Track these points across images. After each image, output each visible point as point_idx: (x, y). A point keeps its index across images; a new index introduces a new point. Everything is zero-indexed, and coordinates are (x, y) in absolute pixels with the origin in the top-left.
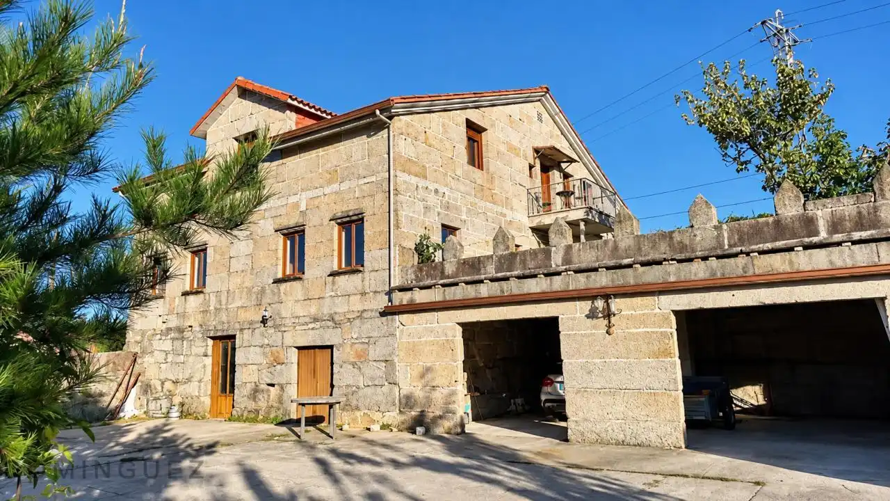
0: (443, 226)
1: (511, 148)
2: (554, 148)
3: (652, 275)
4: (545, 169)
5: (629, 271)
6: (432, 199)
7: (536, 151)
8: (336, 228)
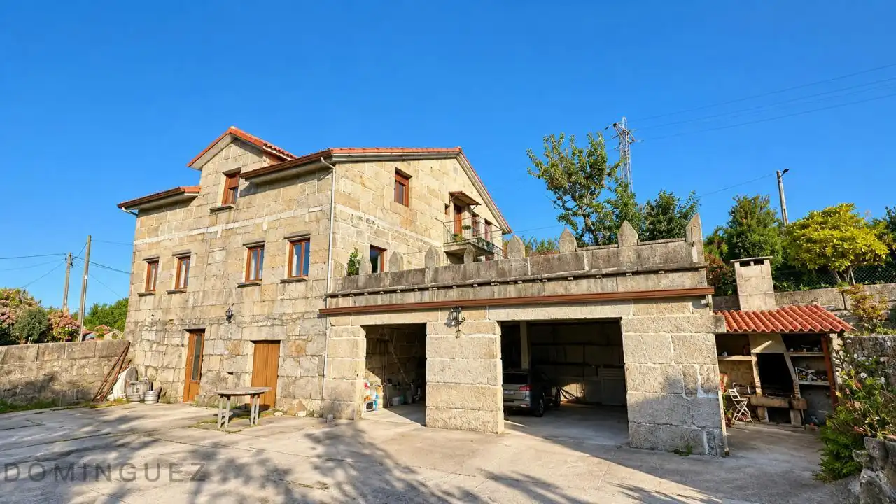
0: (372, 247)
1: (432, 192)
2: (464, 194)
3: (485, 293)
4: (459, 210)
5: (470, 289)
6: (363, 226)
7: (452, 194)
8: (288, 245)
